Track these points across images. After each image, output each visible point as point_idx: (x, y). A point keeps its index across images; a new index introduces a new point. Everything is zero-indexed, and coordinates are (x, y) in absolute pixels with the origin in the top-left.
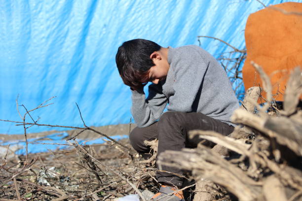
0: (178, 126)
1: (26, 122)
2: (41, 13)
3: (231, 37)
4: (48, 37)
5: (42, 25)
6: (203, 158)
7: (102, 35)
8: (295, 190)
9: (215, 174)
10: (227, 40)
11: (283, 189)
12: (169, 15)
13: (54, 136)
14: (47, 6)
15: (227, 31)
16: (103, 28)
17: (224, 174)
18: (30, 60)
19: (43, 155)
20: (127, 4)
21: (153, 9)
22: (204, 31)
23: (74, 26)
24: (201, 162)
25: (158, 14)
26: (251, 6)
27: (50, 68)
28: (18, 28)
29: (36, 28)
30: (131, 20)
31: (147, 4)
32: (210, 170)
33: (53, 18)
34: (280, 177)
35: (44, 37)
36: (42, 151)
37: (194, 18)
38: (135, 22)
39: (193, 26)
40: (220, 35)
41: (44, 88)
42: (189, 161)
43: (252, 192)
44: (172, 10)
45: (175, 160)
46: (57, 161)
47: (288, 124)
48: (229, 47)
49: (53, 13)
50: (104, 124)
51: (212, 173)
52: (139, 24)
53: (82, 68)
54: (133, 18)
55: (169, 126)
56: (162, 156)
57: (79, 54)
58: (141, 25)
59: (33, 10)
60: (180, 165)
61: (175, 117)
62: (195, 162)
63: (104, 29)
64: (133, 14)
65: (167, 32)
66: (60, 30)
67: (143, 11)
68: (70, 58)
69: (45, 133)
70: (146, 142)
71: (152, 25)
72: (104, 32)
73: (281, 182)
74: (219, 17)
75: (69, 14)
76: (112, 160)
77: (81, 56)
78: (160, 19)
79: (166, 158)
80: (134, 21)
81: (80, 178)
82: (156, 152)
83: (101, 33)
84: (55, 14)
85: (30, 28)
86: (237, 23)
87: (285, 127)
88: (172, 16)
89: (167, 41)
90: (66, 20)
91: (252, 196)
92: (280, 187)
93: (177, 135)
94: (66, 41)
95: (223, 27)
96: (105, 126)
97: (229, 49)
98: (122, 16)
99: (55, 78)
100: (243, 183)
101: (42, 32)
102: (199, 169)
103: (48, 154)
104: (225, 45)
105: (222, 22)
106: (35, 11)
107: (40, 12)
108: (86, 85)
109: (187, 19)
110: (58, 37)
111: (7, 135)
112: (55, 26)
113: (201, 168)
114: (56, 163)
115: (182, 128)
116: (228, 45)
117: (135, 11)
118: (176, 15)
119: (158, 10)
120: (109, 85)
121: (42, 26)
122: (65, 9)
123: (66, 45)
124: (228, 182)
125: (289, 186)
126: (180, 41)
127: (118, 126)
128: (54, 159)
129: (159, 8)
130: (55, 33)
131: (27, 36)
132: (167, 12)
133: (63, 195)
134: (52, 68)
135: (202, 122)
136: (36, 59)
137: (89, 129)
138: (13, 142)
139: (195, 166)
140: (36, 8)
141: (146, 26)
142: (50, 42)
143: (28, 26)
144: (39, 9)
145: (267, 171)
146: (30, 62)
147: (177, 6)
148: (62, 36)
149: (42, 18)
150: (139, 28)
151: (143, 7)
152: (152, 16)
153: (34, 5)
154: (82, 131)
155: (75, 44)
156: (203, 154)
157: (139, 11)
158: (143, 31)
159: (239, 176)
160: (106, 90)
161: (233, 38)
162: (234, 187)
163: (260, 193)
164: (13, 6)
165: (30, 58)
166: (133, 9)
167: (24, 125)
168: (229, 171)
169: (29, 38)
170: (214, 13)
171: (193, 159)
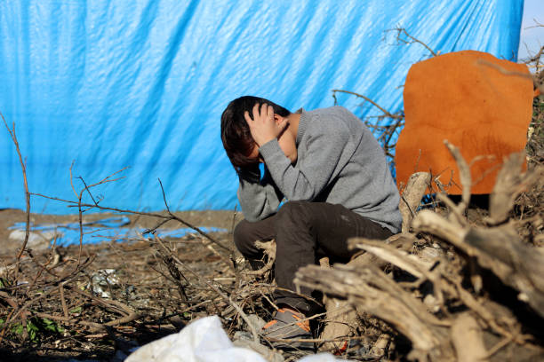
0: (304, 222)
1: (83, 202)
2: (102, 40)
3: (378, 94)
4: (110, 75)
5: (102, 57)
6: (364, 280)
7: (189, 78)
8: (498, 336)
9: (381, 305)
10: (372, 97)
11: (481, 333)
12: (290, 56)
13: (109, 221)
14: (111, 29)
15: (372, 85)
16: (191, 67)
17: (394, 306)
18: (81, 107)
19: (92, 248)
20: (229, 34)
21: (268, 45)
22: (339, 83)
23: (149, 62)
24: (360, 285)
25: (273, 53)
26: (409, 51)
27: (109, 120)
28: (66, 59)
29: (92, 60)
30: (234, 59)
31: (259, 37)
32: (374, 299)
33: (120, 47)
34: (477, 316)
35: (102, 76)
36: (90, 243)
37: (326, 62)
38: (239, 62)
39: (324, 73)
40: (362, 89)
41: (99, 149)
42: (343, 282)
43: (434, 335)
44: (294, 49)
45: (322, 280)
46: (113, 259)
47: (502, 240)
48: (375, 107)
49: (119, 40)
50: (182, 209)
51: (377, 302)
52: (245, 65)
53: (156, 124)
54: (238, 55)
55: (291, 223)
56: (302, 273)
57: (154, 103)
58: (247, 67)
59: (90, 34)
60: (329, 287)
61: (299, 209)
62: (352, 285)
63: (193, 69)
64: (238, 50)
65: (285, 81)
66: (128, 66)
67: (252, 46)
68: (140, 108)
69: (95, 215)
70: (258, 244)
71: (265, 68)
72: (193, 74)
73: (479, 324)
74: (362, 63)
75: (144, 43)
76: (194, 262)
77: (156, 107)
78: (276, 61)
79: (308, 275)
80: (237, 60)
81: (150, 289)
82: (271, 259)
83: (188, 75)
84: (122, 42)
85: (84, 60)
86: (388, 74)
87: (496, 243)
88: (294, 57)
89: (285, 93)
90: (138, 52)
91: (434, 342)
92: (478, 330)
93: (303, 236)
94: (136, 83)
95: (368, 78)
96: (185, 212)
97: (374, 112)
98: (220, 52)
99: (116, 135)
100: (422, 321)
101: (101, 67)
102: (357, 296)
103: (99, 247)
104: (370, 104)
105: (367, 71)
106: (93, 36)
107: (100, 37)
108: (160, 149)
109: (316, 63)
110: (124, 77)
111: (40, 215)
112: (121, 60)
113: (361, 294)
114: (111, 262)
115: (309, 226)
116: (374, 104)
117: (240, 45)
118: (300, 56)
119: (273, 46)
120: (194, 151)
121: (101, 59)
122: (137, 36)
123: (135, 88)
124: (399, 319)
125: (489, 330)
126: (304, 93)
127: (204, 213)
128: (107, 256)
129: (277, 44)
130: (120, 71)
131: (78, 72)
132: (287, 51)
133: (131, 314)
134: (112, 122)
135: (341, 220)
136: (90, 106)
137: (174, 218)
138: (48, 226)
139: (352, 290)
140: (95, 30)
141: (255, 68)
142: (112, 83)
143: (82, 58)
144: (99, 33)
145: (457, 304)
146: (80, 111)
147: (303, 43)
148: (131, 75)
149: (103, 47)
150: (244, 71)
151: (252, 40)
152: (265, 54)
153: (92, 26)
154: (166, 221)
155: (148, 88)
156: (366, 274)
157: (246, 47)
158: (250, 76)
159: (416, 310)
160: (189, 158)
161: (380, 96)
162: (408, 326)
163: (445, 337)
164: (60, 27)
165: (80, 104)
166: (238, 43)
167: (80, 206)
168: (402, 301)
169: (82, 75)
170: (356, 57)
171: (349, 281)
